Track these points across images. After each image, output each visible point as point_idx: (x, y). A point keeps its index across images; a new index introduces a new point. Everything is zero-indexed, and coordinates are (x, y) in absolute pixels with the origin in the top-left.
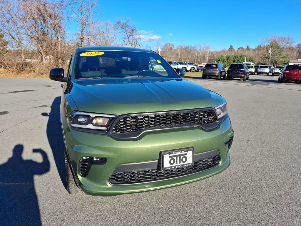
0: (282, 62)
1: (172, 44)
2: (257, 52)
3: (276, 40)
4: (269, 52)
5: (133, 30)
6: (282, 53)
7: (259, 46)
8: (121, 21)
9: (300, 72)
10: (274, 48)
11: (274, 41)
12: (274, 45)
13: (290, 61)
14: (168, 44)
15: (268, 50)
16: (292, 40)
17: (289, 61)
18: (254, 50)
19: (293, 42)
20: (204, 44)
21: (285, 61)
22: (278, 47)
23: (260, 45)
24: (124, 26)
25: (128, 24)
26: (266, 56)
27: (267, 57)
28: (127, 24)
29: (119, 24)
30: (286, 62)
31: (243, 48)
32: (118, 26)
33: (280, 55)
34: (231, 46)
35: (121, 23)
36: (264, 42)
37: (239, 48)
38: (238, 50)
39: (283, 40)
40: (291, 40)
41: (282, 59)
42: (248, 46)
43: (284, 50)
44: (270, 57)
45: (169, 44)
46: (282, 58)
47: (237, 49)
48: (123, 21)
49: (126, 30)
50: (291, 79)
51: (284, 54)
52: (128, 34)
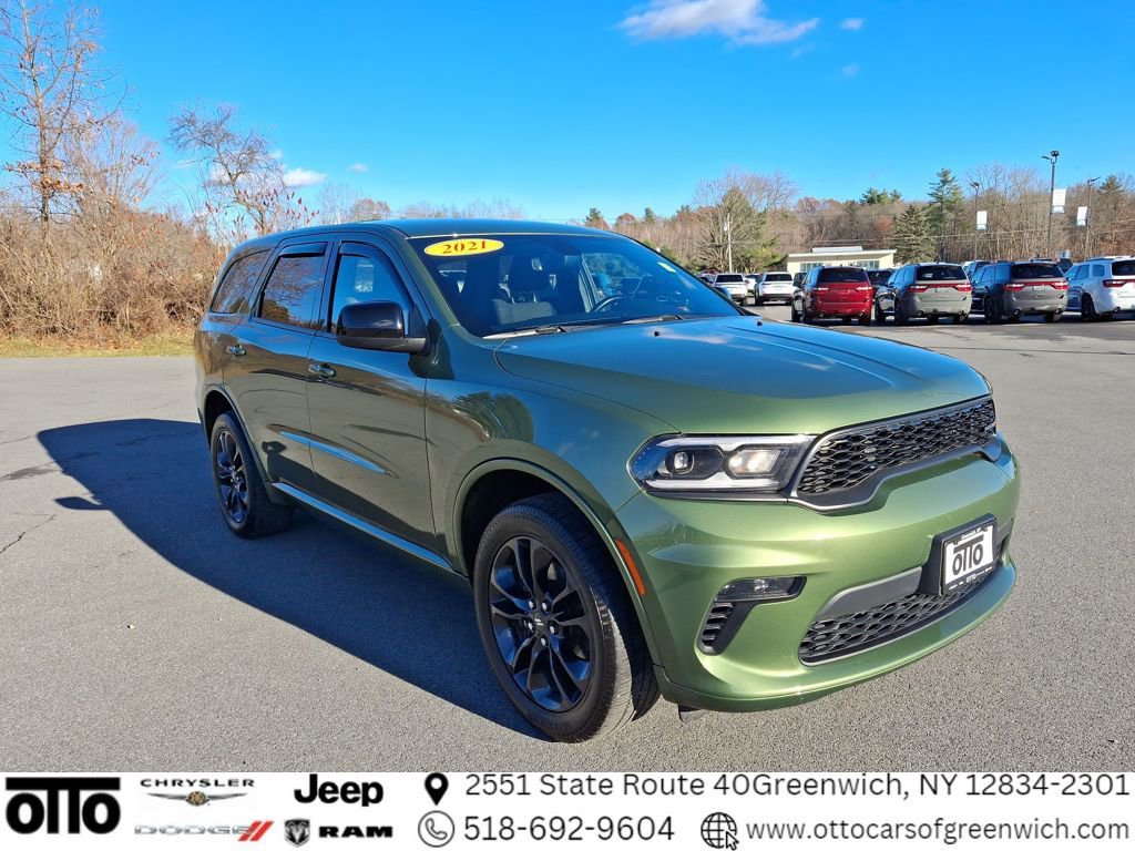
0: (765, 259)
1: (380, 204)
2: (679, 228)
3: (741, 188)
4: (725, 229)
5: (251, 152)
6: (763, 229)
7: (683, 208)
8: (198, 116)
9: (860, 288)
10: (737, 216)
11: (734, 191)
12: (733, 206)
13: (790, 255)
14: (363, 202)
15: (720, 221)
16: (790, 188)
17: (787, 256)
18: (672, 223)
19: (792, 193)
20: (500, 203)
21: (774, 257)
22: (748, 213)
23: (688, 207)
24: (211, 136)
25: (228, 126)
26: (714, 241)
27: (719, 246)
28: (223, 127)
29: (192, 128)
30: (778, 260)
31: (633, 218)
32: (186, 134)
33: (758, 236)
34: (594, 210)
35: (200, 125)
36: (706, 195)
37: (620, 218)
38: (617, 225)
39: (761, 186)
40: (784, 186)
41: (764, 250)
42: (648, 211)
43: (768, 220)
44: (726, 245)
45: (370, 202)
46: (764, 246)
47: (615, 222)
48: (206, 115)
49: (221, 151)
50: (836, 312)
51: (768, 232)
52: (233, 169)
